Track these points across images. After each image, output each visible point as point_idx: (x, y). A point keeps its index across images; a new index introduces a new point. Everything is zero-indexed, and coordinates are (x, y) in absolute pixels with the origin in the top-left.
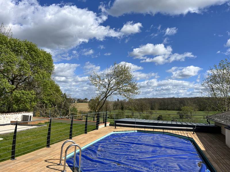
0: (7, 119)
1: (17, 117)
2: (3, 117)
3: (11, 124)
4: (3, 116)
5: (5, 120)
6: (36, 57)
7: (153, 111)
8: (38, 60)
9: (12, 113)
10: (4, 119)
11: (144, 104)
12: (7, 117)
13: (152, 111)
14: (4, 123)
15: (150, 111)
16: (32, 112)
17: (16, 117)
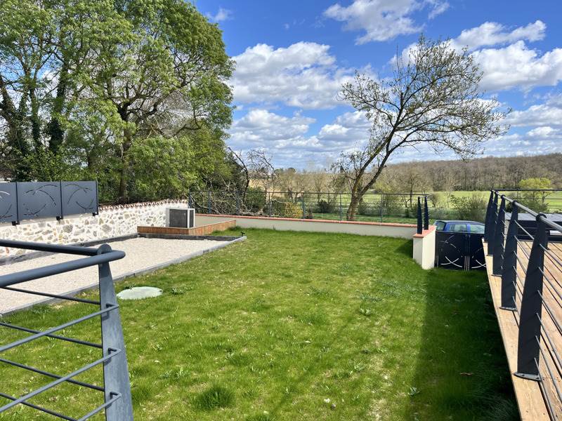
0: (127, 221)
1: (152, 213)
2: (119, 216)
3: (141, 236)
4: (117, 214)
5: (124, 223)
6: (187, 30)
7: (439, 192)
8: (194, 40)
9: (139, 204)
10: (122, 220)
11: (416, 177)
12: (127, 216)
13: (436, 193)
14: (122, 235)
15: (433, 193)
16: (186, 201)
17: (148, 214)
